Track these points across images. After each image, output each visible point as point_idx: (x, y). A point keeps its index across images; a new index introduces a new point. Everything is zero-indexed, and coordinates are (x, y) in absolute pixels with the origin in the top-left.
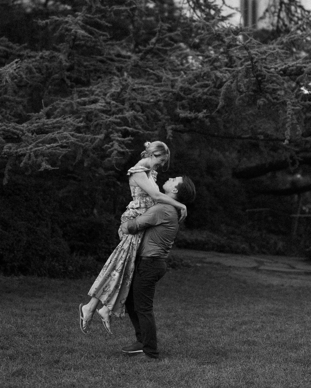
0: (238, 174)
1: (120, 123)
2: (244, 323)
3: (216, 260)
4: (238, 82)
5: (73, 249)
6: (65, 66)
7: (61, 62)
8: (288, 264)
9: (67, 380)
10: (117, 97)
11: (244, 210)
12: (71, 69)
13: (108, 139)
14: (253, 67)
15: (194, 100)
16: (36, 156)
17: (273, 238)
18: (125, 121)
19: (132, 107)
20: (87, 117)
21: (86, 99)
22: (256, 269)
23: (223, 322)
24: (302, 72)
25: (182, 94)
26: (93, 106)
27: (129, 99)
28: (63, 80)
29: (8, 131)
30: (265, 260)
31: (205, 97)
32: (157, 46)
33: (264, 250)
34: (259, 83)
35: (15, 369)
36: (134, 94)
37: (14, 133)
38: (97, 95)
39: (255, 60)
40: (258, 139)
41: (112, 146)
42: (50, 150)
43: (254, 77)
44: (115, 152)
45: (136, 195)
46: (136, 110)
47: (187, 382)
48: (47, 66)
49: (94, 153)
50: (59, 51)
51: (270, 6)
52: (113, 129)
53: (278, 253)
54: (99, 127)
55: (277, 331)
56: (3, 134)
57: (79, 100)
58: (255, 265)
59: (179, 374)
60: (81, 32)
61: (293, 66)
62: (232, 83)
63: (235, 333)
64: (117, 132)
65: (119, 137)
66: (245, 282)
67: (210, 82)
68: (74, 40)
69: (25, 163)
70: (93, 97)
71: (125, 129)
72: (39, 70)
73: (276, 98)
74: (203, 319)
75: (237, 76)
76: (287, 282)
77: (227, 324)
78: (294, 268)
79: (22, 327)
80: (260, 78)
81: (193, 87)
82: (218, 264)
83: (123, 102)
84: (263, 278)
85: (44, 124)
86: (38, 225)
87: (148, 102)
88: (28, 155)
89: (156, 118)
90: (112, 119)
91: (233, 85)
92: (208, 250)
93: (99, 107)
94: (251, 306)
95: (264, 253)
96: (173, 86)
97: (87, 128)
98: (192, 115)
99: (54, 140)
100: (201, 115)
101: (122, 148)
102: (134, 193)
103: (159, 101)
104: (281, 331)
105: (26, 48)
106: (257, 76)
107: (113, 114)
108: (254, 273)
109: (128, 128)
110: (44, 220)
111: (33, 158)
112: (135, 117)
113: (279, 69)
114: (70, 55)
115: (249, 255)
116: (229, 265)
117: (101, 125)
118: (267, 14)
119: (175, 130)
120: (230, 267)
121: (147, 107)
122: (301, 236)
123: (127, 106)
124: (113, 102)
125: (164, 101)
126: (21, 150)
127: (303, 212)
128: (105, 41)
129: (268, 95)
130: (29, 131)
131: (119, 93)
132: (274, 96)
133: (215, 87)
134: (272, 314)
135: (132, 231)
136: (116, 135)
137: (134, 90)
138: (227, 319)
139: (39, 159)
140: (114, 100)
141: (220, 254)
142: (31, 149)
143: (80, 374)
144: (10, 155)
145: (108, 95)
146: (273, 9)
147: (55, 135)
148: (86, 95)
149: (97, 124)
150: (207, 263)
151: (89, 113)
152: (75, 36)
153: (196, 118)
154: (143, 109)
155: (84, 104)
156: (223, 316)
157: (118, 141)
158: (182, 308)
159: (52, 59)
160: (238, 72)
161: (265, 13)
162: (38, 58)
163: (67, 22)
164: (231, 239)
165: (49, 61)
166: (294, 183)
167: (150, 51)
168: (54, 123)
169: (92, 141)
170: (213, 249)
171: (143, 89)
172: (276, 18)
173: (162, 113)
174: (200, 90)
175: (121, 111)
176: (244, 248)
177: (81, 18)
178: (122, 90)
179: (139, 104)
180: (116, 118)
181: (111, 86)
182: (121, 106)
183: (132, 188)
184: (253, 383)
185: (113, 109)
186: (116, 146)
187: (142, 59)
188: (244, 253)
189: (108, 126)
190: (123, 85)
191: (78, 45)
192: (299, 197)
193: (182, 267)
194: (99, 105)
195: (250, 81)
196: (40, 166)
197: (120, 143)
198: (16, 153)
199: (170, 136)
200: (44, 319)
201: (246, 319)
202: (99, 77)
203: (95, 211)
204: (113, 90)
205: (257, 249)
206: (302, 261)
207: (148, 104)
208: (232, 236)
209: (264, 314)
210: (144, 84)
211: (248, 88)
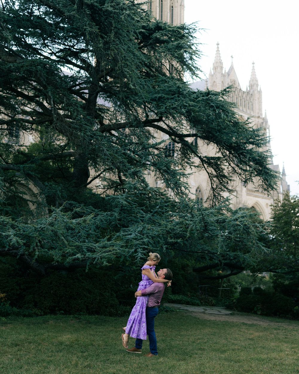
0: (195, 270)
1: (142, 244)
2: (199, 339)
3: (186, 308)
4: (196, 225)
5: (120, 303)
6: (117, 218)
7: (115, 217)
8: (218, 310)
9: (111, 370)
10: (141, 232)
11: (198, 286)
12: (120, 220)
13: (136, 251)
14: (203, 219)
15: (175, 234)
16: (101, 259)
17: (211, 298)
18: (144, 243)
19: (147, 237)
20: (127, 241)
21: (126, 233)
22: (204, 313)
23: (189, 339)
24: (225, 222)
25: (170, 231)
26: (129, 236)
27: (146, 233)
28: (117, 225)
29: (89, 247)
30: (207, 308)
31: (181, 232)
32: (159, 210)
33: (207, 304)
34: (206, 226)
35: (86, 364)
36: (148, 231)
37: (92, 248)
38: (132, 231)
39: (204, 215)
40: (205, 253)
41: (138, 255)
42: (108, 256)
43: (204, 223)
44: (139, 257)
45: (145, 279)
46: (149, 238)
47: (171, 371)
48: (109, 219)
49: (129, 258)
50: (115, 211)
51: (209, 197)
52: (138, 247)
53: (213, 305)
54: (132, 246)
55: (214, 343)
56: (87, 249)
57: (123, 234)
58: (203, 311)
59: (168, 367)
60: (125, 202)
61: (221, 218)
62: (193, 226)
63: (195, 344)
64: (140, 248)
65: (141, 250)
66: (199, 319)
67: (183, 226)
68: (122, 207)
69: (96, 262)
70: (130, 233)
71: (144, 247)
72: (106, 220)
73: (214, 233)
74: (180, 337)
75: (196, 223)
76: (218, 319)
77: (191, 340)
78: (220, 312)
79: (93, 341)
80: (206, 224)
81: (175, 228)
82: (187, 310)
83: (143, 235)
84: (207, 317)
85: (106, 244)
86: (105, 292)
87: (155, 235)
88: (97, 258)
89: (159, 242)
90: (138, 242)
91: (194, 227)
92: (182, 304)
93: (132, 237)
94: (202, 330)
95: (207, 305)
96: (166, 227)
97: (127, 246)
98: (175, 241)
99: (110, 251)
100: (179, 241)
101: (143, 256)
102: (144, 278)
103: (160, 234)
104: (216, 343)
105: (100, 211)
106: (205, 223)
107: (139, 240)
108: (203, 315)
109: (145, 246)
110: (107, 290)
111: (100, 259)
112: (149, 241)
113: (215, 220)
114: (120, 213)
115: (200, 306)
116: (191, 311)
117: (133, 245)
118: (208, 200)
119: (167, 248)
120: (192, 311)
121: (154, 237)
122: (223, 298)
123: (145, 236)
124: (138, 235)
125: (162, 234)
126: (94, 256)
127: (223, 287)
128: (136, 207)
129: (210, 232)
130: (99, 247)
131: (142, 231)
132: (213, 232)
133: (185, 228)
134: (212, 334)
135: (143, 295)
136: (140, 249)
137: (148, 229)
138: (191, 337)
139: (103, 260)
140: (139, 234)
141: (187, 306)
142: (99, 255)
143: (119, 367)
144: (89, 258)
145: (137, 231)
146: (210, 198)
147: (111, 249)
148: (127, 232)
149: (131, 245)
150: (181, 310)
151: (128, 240)
152: (122, 205)
153: (177, 243)
154: (153, 238)
155: (126, 235)
156: (189, 336)
157: (141, 252)
158: (170, 332)
159: (111, 215)
160: (196, 221)
161: (207, 200)
162: (105, 215)
163: (118, 198)
164: (192, 299)
165: (110, 216)
166: (219, 274)
167: (156, 212)
168: (110, 244)
169: (129, 252)
170: (184, 304)
171: (153, 229)
172: (212, 202)
173: (161, 240)
174: (179, 229)
175: (142, 239)
176: (198, 303)
177: (125, 196)
178: (143, 229)
179: (150, 236)
180: (140, 242)
181: (138, 228)
182: (142, 237)
183: (142, 275)
184: (204, 372)
185: (139, 238)
186: (140, 254)
187: (152, 216)
188: (198, 305)
189: (136, 245)
190: (143, 227)
191: (124, 209)
192: (222, 280)
193: (170, 312)
194: (132, 236)
195: (202, 225)
196: (103, 263)
197: (141, 253)
198: (92, 257)
199: (165, 250)
200: (104, 337)
201: (200, 337)
202: (133, 224)
203: (131, 286)
204: (139, 229)
205: (203, 304)
206: (223, 309)
207: (155, 236)
208: (193, 298)
209: (208, 335)
210: (153, 227)
211: (201, 228)
